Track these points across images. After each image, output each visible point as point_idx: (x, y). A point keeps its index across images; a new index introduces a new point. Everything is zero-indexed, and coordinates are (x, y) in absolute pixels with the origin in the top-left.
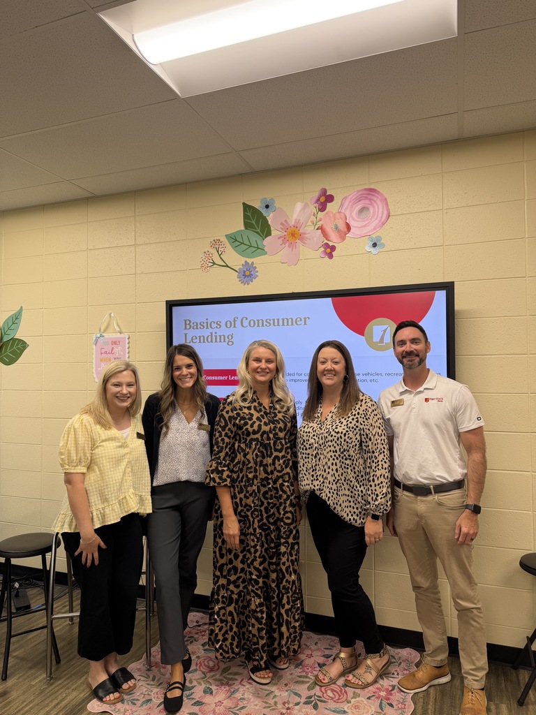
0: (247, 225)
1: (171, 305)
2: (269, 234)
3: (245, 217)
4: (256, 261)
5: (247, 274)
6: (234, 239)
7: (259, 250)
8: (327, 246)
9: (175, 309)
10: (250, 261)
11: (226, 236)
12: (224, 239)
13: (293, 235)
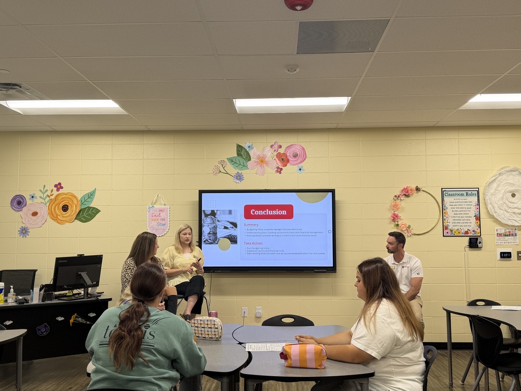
0: (239, 154)
1: (201, 192)
2: (250, 160)
3: (238, 151)
4: (244, 172)
5: (239, 177)
6: (231, 160)
7: (245, 167)
8: (278, 168)
9: (203, 194)
10: (240, 172)
11: (227, 159)
12: (226, 160)
13: (262, 161)
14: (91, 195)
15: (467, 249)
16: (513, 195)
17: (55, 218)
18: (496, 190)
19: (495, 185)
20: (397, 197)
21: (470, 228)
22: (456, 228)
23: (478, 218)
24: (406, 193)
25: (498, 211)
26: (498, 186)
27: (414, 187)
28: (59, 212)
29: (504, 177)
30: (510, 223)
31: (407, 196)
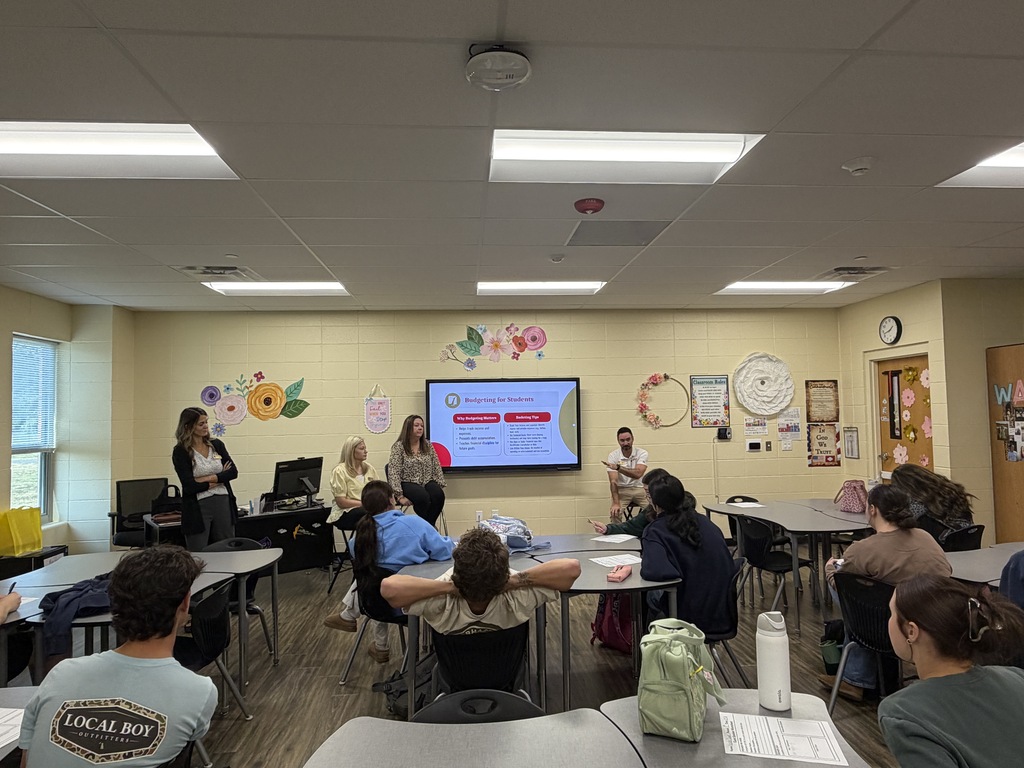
0: (469, 338)
1: (428, 382)
2: (483, 344)
3: (469, 334)
4: (475, 358)
5: (471, 364)
6: (461, 344)
7: (477, 352)
8: (514, 353)
9: (430, 384)
10: (472, 358)
11: (457, 343)
12: (455, 345)
13: (496, 346)
14: (299, 386)
15: (716, 440)
16: (763, 383)
17: (256, 414)
18: (745, 377)
19: (744, 372)
20: (645, 386)
21: (719, 418)
22: (705, 418)
23: (727, 407)
24: (655, 381)
25: (747, 399)
26: (748, 373)
27: (662, 375)
28: (261, 406)
29: (753, 363)
30: (759, 412)
31: (656, 384)
